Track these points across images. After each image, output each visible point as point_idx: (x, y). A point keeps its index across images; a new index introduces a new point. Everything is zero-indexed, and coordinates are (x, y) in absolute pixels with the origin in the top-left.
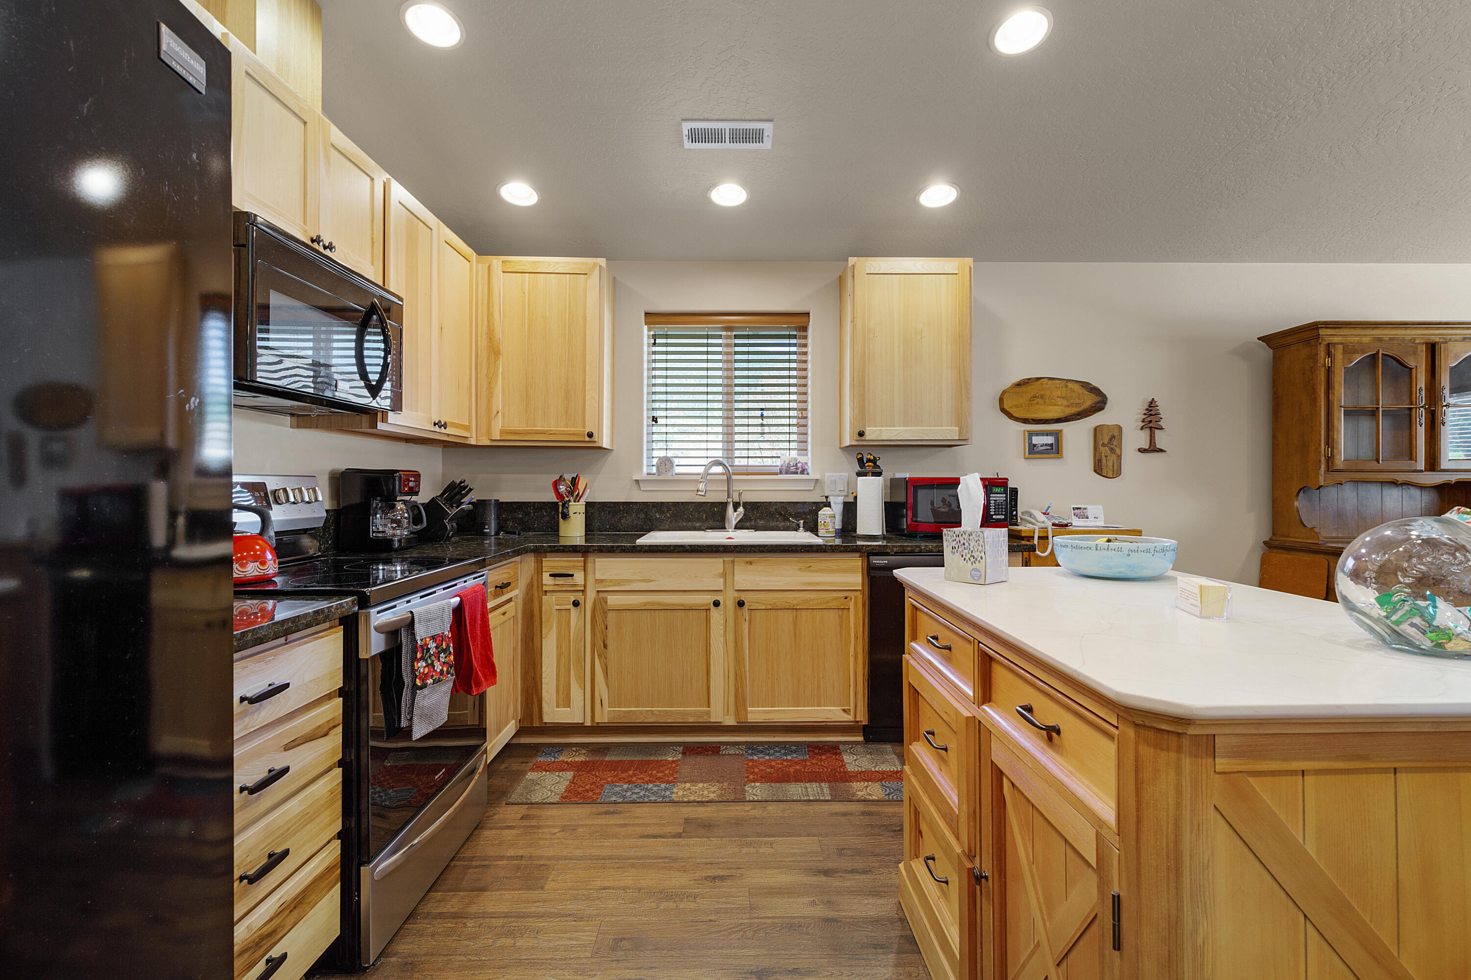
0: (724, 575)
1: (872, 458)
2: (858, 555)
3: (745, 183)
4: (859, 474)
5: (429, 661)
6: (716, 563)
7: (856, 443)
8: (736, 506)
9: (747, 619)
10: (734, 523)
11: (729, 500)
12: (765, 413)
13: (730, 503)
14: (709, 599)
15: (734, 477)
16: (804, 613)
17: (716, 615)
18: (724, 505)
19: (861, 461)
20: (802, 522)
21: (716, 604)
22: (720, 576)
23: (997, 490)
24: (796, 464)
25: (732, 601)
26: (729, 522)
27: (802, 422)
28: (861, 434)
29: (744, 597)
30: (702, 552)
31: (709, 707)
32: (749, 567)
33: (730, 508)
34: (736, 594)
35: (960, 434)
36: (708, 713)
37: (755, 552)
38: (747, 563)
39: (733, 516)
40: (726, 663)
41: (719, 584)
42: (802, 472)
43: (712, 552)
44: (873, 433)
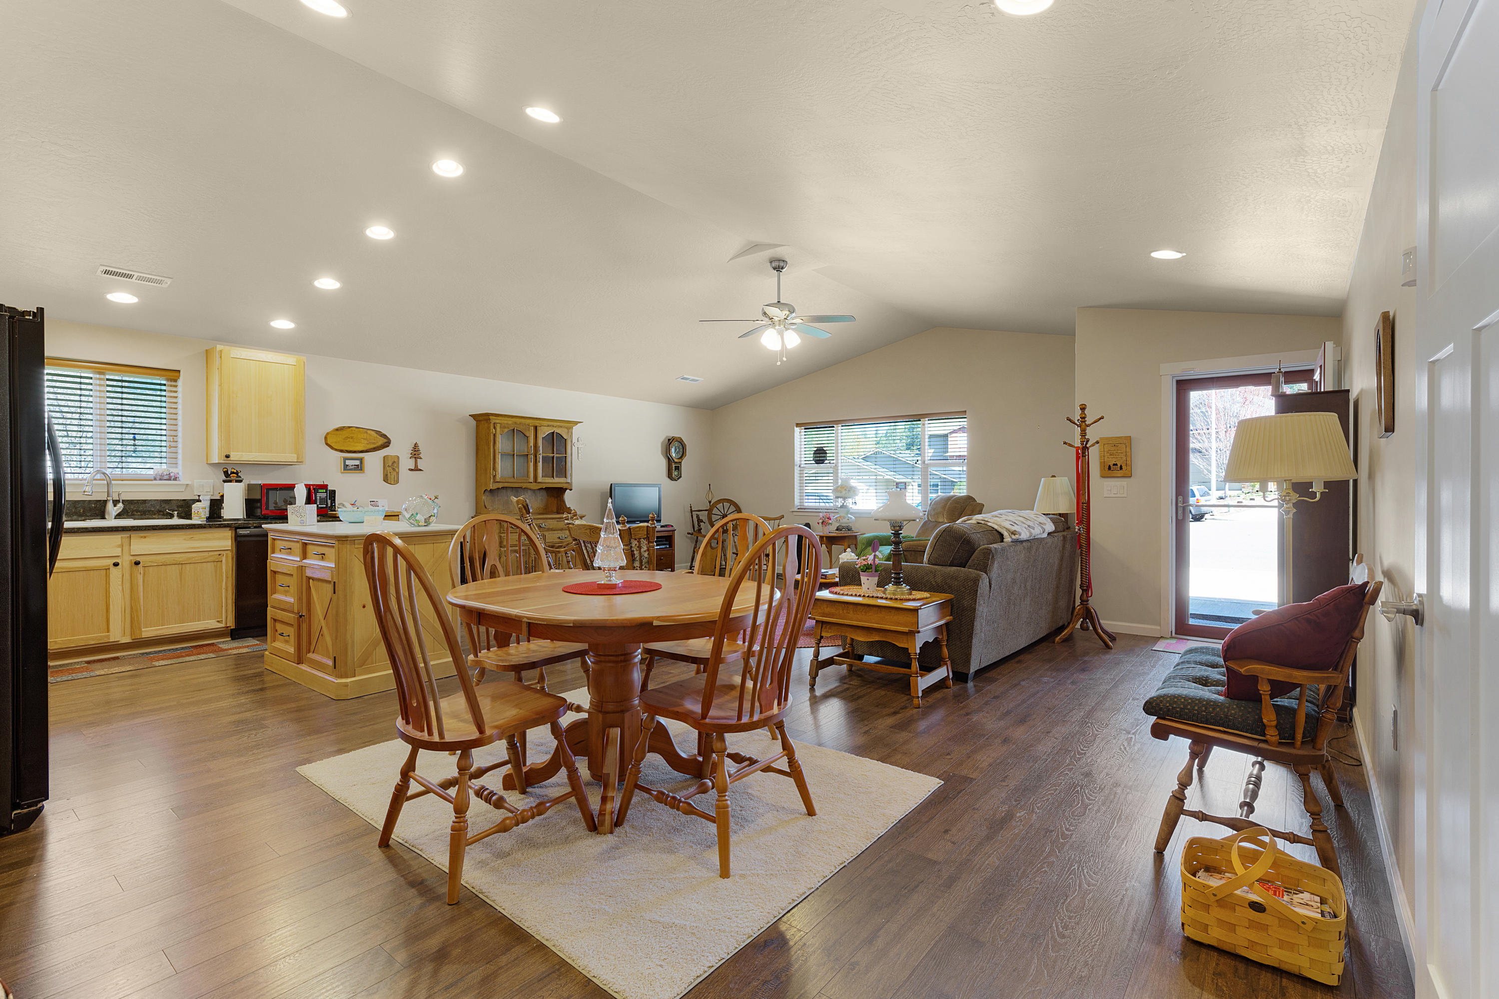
0: (122, 546)
1: (235, 471)
2: (228, 529)
3: (136, 293)
4: (225, 481)
6: (117, 538)
7: (223, 462)
8: (115, 503)
9: (142, 572)
10: (114, 514)
11: (108, 498)
12: (137, 437)
13: (109, 500)
14: (111, 562)
15: (113, 482)
16: (188, 566)
17: (115, 572)
18: (105, 502)
19: (226, 474)
20: (176, 513)
21: (116, 565)
22: (118, 546)
23: (321, 491)
24: (169, 474)
25: (128, 562)
26: (109, 514)
27: (173, 444)
28: (227, 457)
29: (138, 559)
30: (103, 531)
31: (108, 632)
32: (143, 540)
33: (110, 505)
34: (132, 558)
35: (298, 458)
36: (108, 637)
37: (149, 530)
38: (142, 537)
39: (112, 510)
40: (123, 603)
41: (118, 551)
42: (175, 479)
43: (112, 531)
44: (235, 457)
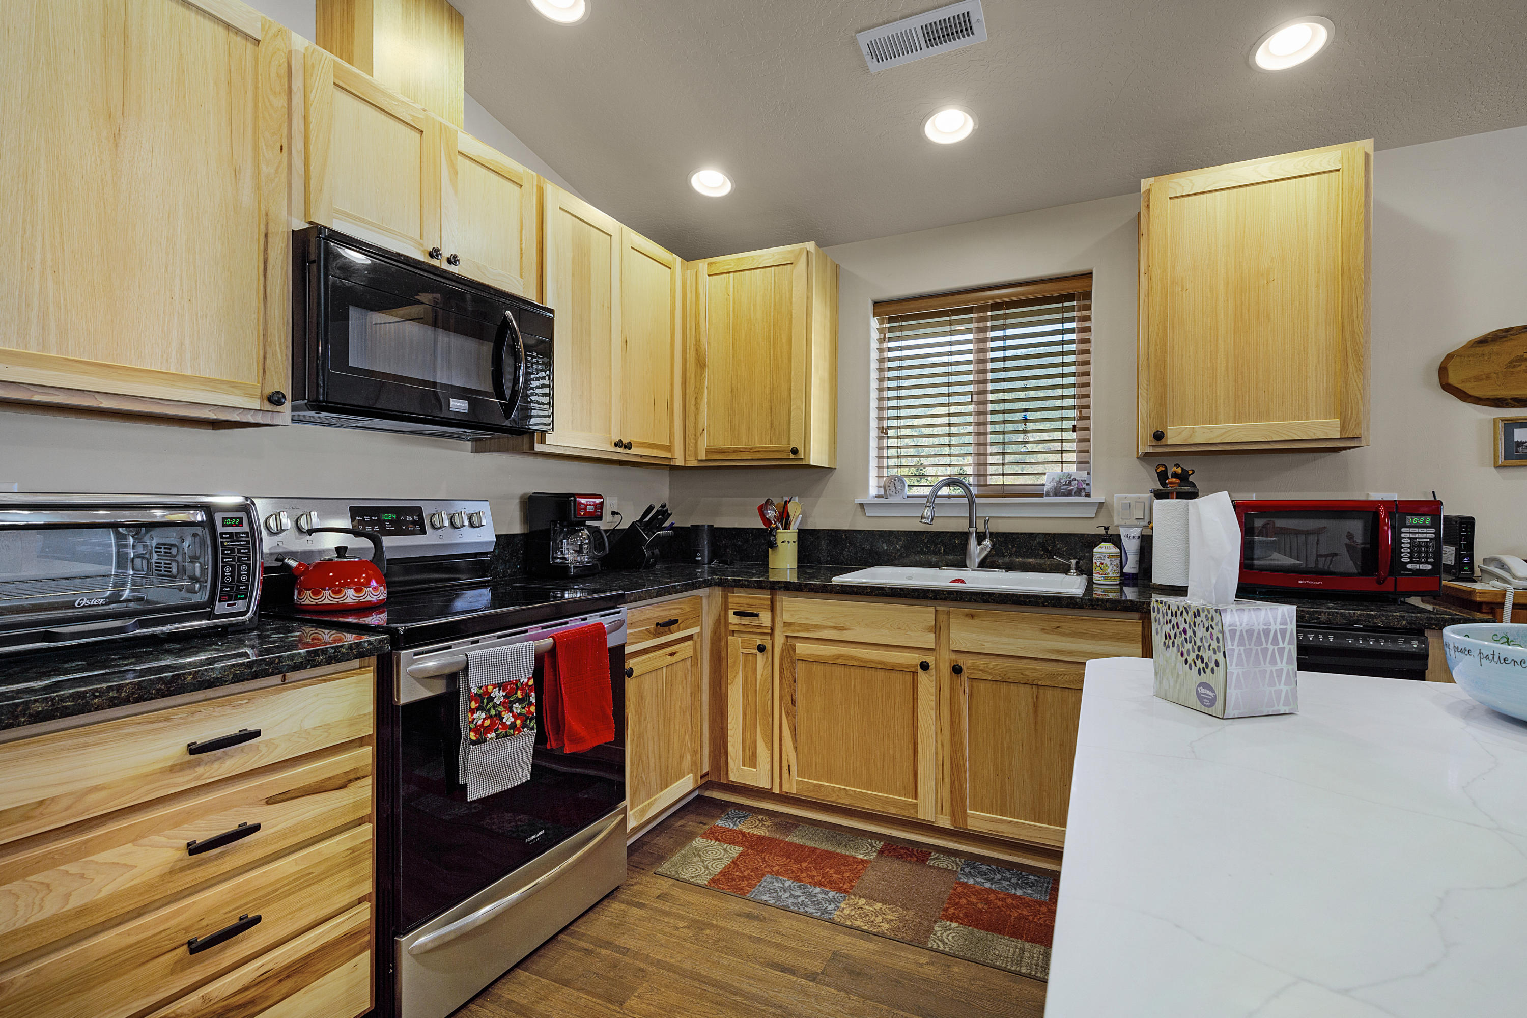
0: (936, 629)
1: (1179, 470)
2: (1136, 615)
3: (971, 108)
4: (1159, 495)
5: (493, 712)
6: (925, 614)
7: (1151, 450)
8: (981, 538)
9: (967, 691)
10: (977, 560)
11: (971, 529)
12: (1030, 416)
13: (972, 534)
14: (914, 658)
15: (978, 500)
16: (1049, 692)
17: (925, 681)
18: (965, 535)
19: (1162, 476)
20: (1073, 562)
21: (925, 666)
22: (929, 630)
23: (1415, 520)
24: (1070, 482)
25: (947, 664)
26: (970, 558)
27: (1082, 424)
28: (1159, 436)
29: (963, 661)
30: (905, 597)
31: (916, 799)
32: (971, 621)
33: (973, 541)
34: (953, 656)
35: (1343, 428)
36: (915, 806)
37: (976, 601)
38: (967, 615)
39: (976, 551)
40: (939, 745)
41: (929, 640)
42: (1079, 492)
44: (1176, 435)
